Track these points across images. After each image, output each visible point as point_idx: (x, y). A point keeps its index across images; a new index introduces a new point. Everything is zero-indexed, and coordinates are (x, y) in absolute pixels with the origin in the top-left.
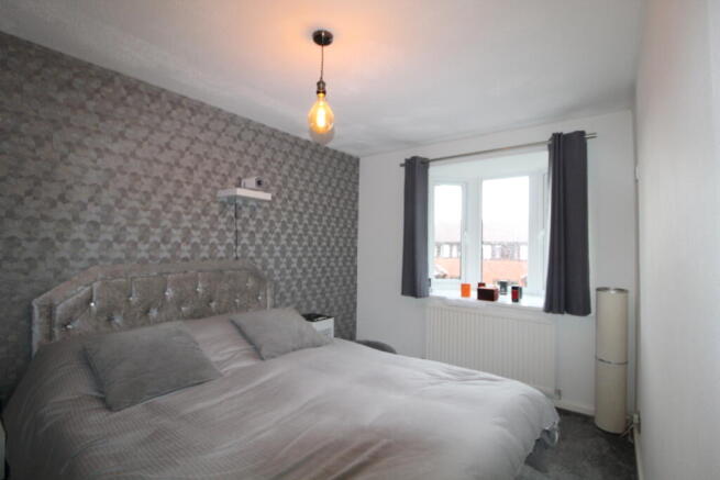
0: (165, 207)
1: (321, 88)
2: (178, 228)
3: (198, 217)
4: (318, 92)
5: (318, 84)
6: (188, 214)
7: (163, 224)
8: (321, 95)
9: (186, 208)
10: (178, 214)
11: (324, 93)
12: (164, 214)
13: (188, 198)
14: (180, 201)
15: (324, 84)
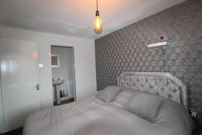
0: (137, 56)
1: (97, 14)
2: (141, 62)
3: (147, 57)
4: (96, 15)
5: (96, 12)
6: (144, 57)
7: (137, 61)
8: (97, 16)
9: (143, 55)
10: (141, 57)
11: (99, 15)
12: (137, 58)
13: (144, 52)
14: (141, 53)
15: (98, 12)
